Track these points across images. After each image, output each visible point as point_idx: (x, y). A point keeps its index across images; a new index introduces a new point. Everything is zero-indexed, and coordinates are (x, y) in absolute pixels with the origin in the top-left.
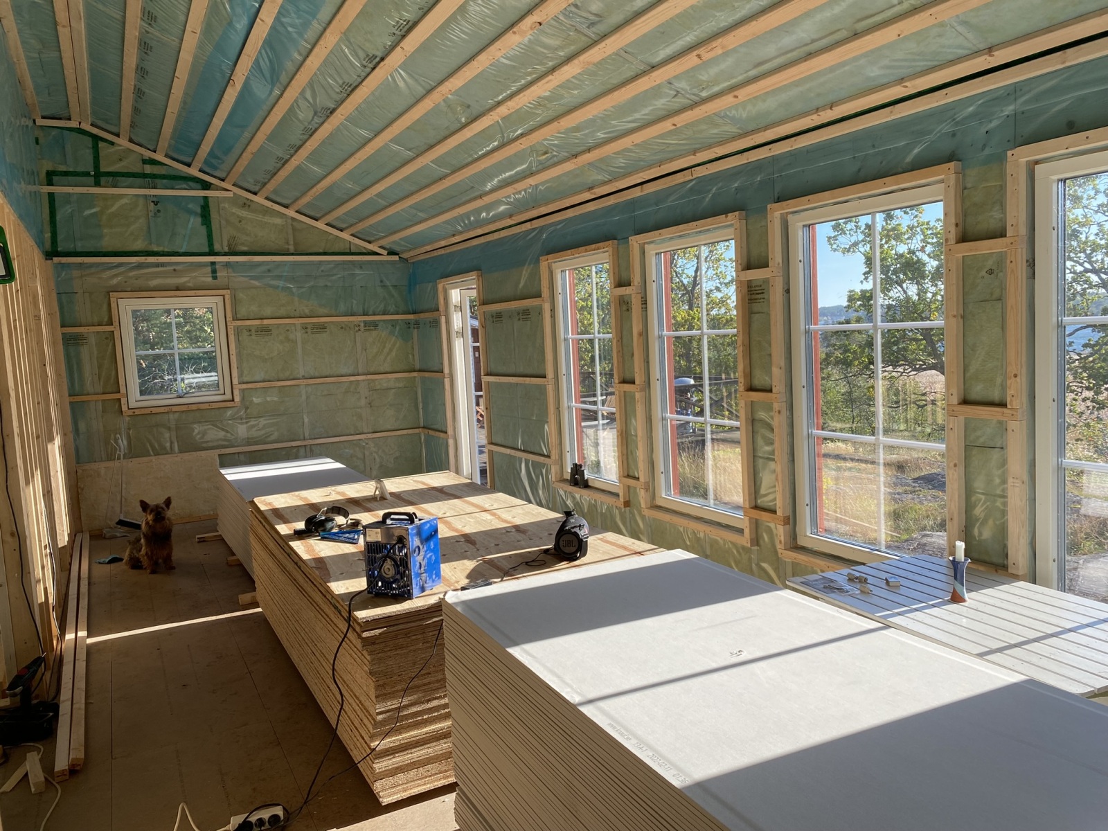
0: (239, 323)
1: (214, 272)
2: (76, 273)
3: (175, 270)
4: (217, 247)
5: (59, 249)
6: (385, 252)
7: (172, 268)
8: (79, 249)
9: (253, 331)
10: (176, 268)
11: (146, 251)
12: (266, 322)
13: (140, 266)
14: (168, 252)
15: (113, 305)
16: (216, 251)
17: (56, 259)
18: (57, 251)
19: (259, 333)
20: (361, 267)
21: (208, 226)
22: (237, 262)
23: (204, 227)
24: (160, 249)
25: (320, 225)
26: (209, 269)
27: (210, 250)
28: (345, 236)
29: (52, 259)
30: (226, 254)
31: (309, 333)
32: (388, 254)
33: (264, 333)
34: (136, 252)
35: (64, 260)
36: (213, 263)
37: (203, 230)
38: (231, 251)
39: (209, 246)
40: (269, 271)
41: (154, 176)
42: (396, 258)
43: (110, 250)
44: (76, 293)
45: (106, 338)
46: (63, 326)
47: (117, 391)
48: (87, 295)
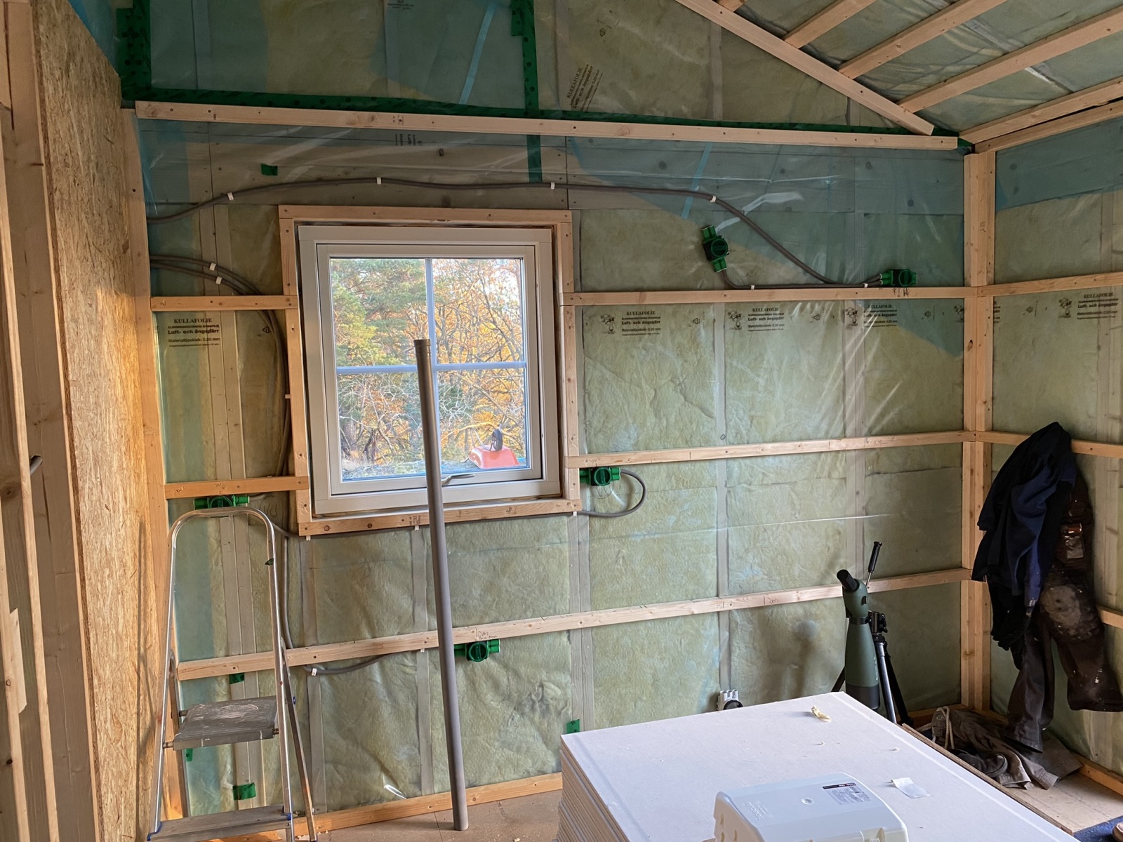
0: (588, 299)
1: (535, 161)
2: (196, 149)
3: (441, 153)
4: (546, 98)
5: (153, 82)
6: (929, 128)
7: (434, 148)
8: (205, 86)
9: (618, 320)
10: (445, 147)
11: (374, 99)
12: (651, 298)
13: (356, 138)
14: (429, 103)
15: (287, 241)
16: (541, 108)
17: (141, 105)
18: (149, 87)
19: (632, 326)
20: (869, 166)
21: (526, 40)
22: (591, 140)
23: (518, 40)
24: (409, 94)
25: (788, 51)
26: (523, 155)
27: (529, 104)
28: (842, 81)
29: (134, 107)
30: (566, 116)
31: (744, 328)
32: (933, 134)
33: (641, 326)
34: (348, 99)
35: (165, 110)
36: (534, 140)
37: (514, 47)
38: (578, 109)
39: (527, 94)
40: (663, 166)
42: (950, 143)
43: (285, 89)
44: (196, 205)
45: (267, 330)
46: (157, 292)
47: (284, 468)
48: (222, 211)
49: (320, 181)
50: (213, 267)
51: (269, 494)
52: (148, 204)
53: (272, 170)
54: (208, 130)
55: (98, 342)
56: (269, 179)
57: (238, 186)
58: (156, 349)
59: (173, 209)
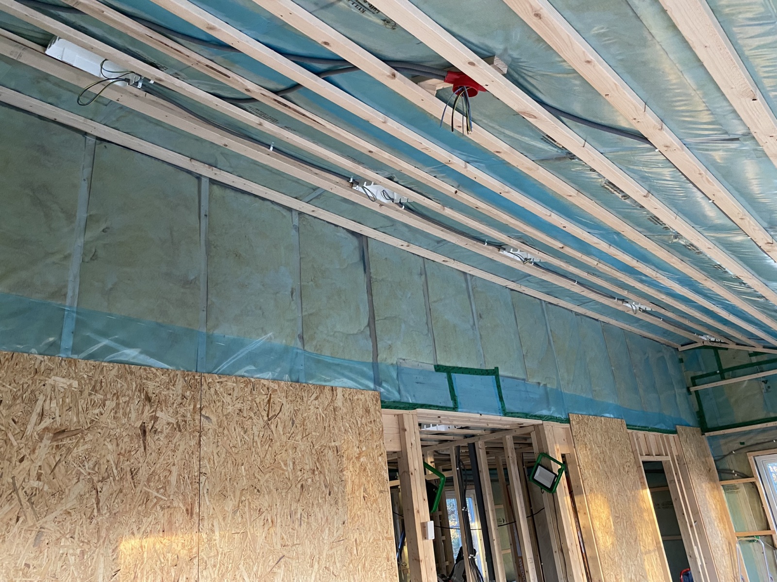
2: (722, 441)
5: (708, 427)
8: (720, 425)
11: (766, 419)
13: (764, 430)
15: (752, 462)
17: (707, 434)
18: (707, 429)
29: (705, 434)
34: (759, 420)
35: (712, 434)
41: (759, 363)
43: (741, 421)
44: (725, 456)
45: (753, 487)
46: (721, 480)
47: (768, 528)
48: (732, 456)
49: (757, 444)
50: (733, 472)
51: (765, 536)
52: (714, 457)
53: (742, 443)
54: (724, 435)
55: (705, 496)
56: (742, 446)
57: (735, 449)
58: (724, 495)
59: (720, 458)
